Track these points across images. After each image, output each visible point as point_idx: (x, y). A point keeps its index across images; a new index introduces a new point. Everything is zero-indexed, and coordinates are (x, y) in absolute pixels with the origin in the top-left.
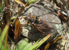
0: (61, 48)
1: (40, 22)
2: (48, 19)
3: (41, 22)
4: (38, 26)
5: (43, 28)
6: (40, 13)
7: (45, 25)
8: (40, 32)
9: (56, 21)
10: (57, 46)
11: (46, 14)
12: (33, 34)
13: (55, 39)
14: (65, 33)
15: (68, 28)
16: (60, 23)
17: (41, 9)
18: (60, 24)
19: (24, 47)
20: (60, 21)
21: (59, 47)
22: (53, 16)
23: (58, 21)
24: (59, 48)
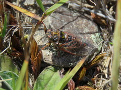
0: (104, 71)
1: (67, 40)
2: (77, 28)
3: (69, 39)
4: (66, 46)
5: (72, 47)
6: (63, 21)
7: (75, 42)
8: (68, 53)
9: (90, 29)
10: (98, 68)
11: (74, 21)
12: (58, 58)
13: (92, 59)
14: (106, 46)
15: (111, 37)
16: (97, 30)
17: (63, 13)
18: (96, 32)
19: (49, 80)
20: (96, 28)
21: (102, 70)
22: (85, 21)
23: (93, 29)
24: (100, 71)
